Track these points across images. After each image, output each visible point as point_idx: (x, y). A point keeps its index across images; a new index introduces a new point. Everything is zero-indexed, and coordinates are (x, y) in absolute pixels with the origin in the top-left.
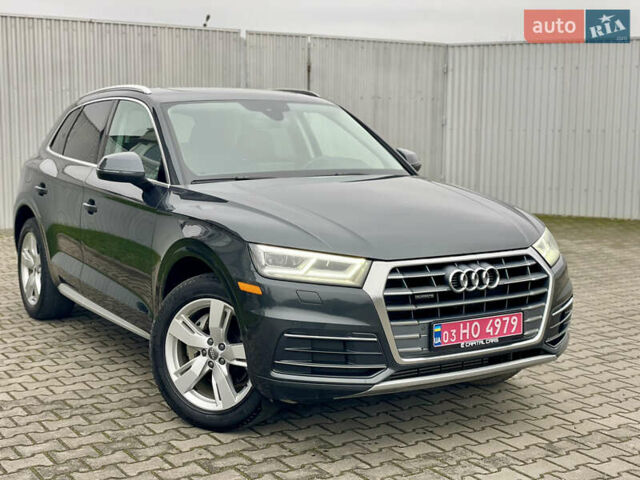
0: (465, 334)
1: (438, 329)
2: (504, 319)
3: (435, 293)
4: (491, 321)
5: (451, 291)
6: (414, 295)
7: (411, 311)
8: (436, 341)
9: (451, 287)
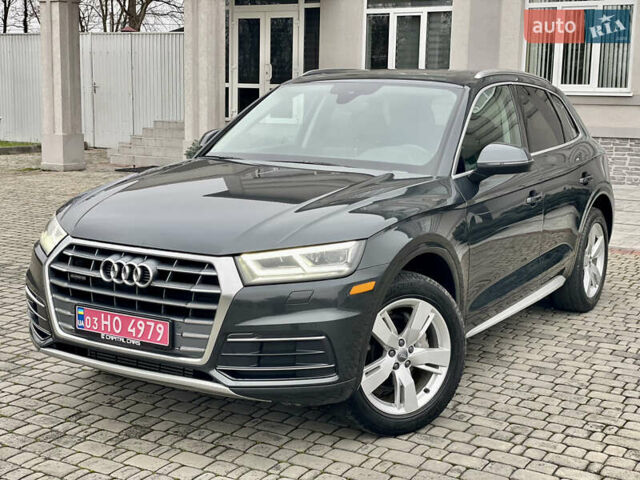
0: (106, 326)
1: (81, 312)
2: (148, 323)
3: (88, 277)
4: (133, 321)
5: (101, 279)
6: (70, 273)
7: (68, 288)
8: (80, 323)
9: (101, 274)
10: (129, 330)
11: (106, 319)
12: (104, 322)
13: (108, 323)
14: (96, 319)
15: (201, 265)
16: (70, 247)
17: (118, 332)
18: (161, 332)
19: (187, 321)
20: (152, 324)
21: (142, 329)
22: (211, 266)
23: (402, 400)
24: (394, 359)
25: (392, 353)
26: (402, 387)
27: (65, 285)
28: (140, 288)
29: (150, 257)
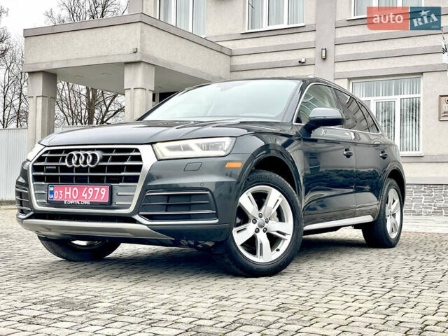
0: (68, 195)
1: (52, 189)
2: (96, 189)
3: (57, 166)
4: (86, 189)
5: (65, 166)
6: (46, 166)
7: (44, 176)
8: (50, 196)
9: (66, 163)
10: (83, 195)
11: (68, 191)
12: (66, 193)
13: (69, 193)
14: (61, 192)
15: (130, 150)
16: (46, 152)
17: (75, 198)
18: (104, 194)
19: (120, 184)
20: (98, 189)
21: (91, 193)
22: (137, 150)
23: (261, 254)
24: (256, 226)
25: (255, 221)
26: (261, 244)
27: (42, 174)
28: (91, 168)
29: (98, 149)
